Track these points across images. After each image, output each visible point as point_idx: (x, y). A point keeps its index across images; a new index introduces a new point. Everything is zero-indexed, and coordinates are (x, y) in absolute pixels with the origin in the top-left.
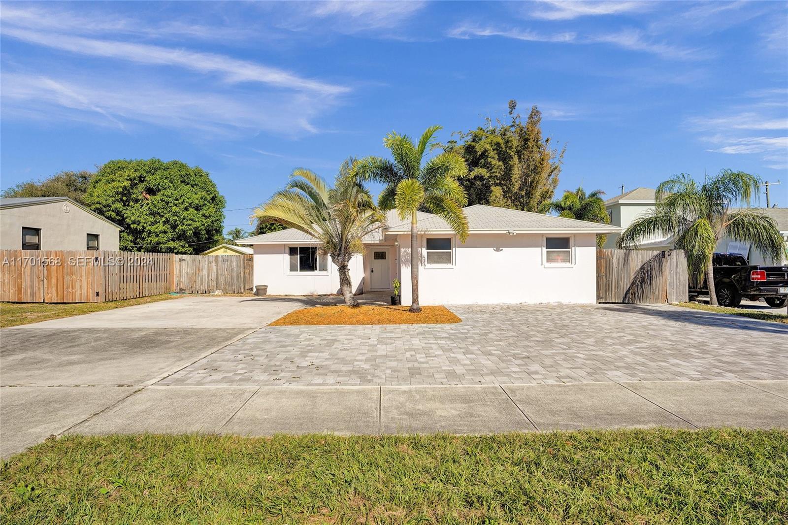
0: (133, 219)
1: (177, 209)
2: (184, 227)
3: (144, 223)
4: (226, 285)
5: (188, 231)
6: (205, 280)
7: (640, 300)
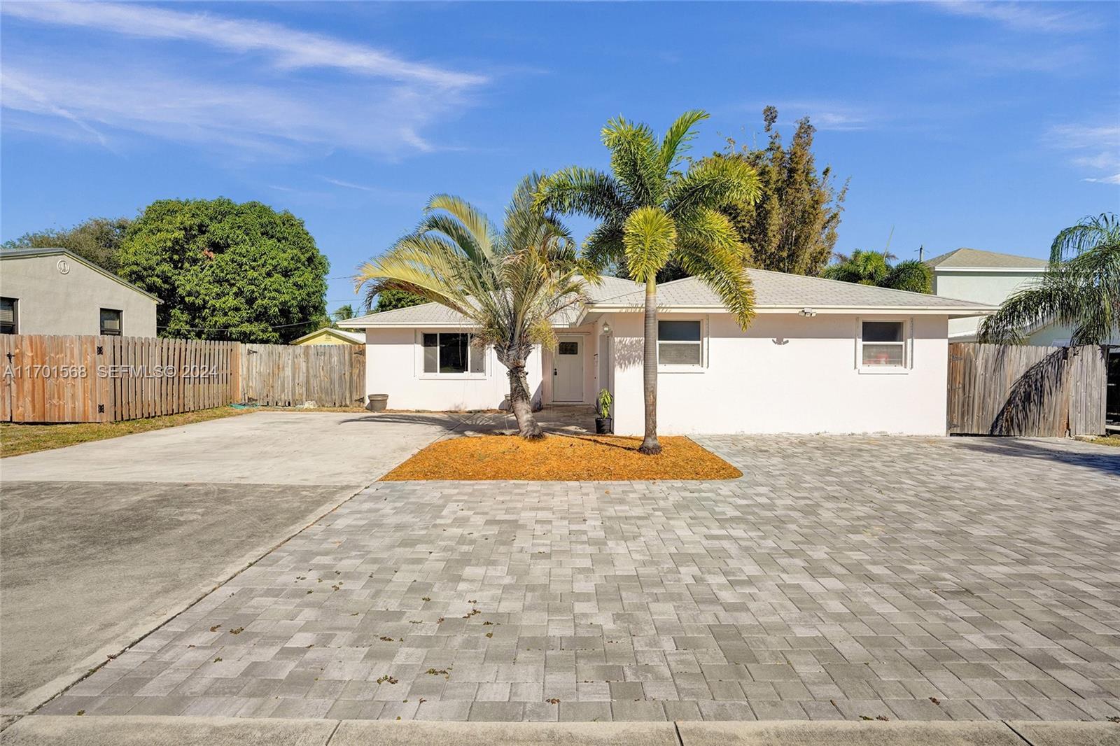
0: (188, 288)
1: (255, 274)
2: (266, 301)
3: (206, 295)
4: (322, 393)
5: (271, 307)
6: (289, 384)
7: (1020, 431)
